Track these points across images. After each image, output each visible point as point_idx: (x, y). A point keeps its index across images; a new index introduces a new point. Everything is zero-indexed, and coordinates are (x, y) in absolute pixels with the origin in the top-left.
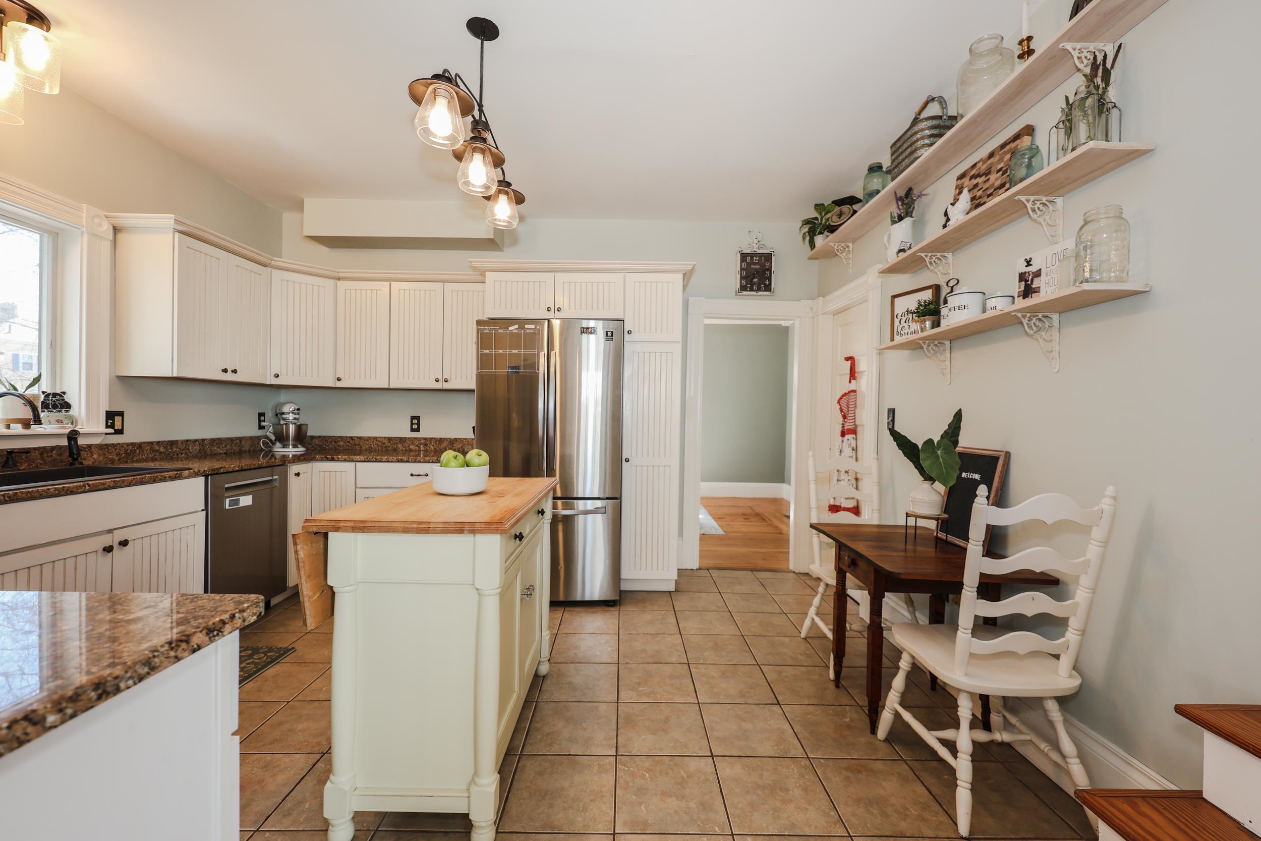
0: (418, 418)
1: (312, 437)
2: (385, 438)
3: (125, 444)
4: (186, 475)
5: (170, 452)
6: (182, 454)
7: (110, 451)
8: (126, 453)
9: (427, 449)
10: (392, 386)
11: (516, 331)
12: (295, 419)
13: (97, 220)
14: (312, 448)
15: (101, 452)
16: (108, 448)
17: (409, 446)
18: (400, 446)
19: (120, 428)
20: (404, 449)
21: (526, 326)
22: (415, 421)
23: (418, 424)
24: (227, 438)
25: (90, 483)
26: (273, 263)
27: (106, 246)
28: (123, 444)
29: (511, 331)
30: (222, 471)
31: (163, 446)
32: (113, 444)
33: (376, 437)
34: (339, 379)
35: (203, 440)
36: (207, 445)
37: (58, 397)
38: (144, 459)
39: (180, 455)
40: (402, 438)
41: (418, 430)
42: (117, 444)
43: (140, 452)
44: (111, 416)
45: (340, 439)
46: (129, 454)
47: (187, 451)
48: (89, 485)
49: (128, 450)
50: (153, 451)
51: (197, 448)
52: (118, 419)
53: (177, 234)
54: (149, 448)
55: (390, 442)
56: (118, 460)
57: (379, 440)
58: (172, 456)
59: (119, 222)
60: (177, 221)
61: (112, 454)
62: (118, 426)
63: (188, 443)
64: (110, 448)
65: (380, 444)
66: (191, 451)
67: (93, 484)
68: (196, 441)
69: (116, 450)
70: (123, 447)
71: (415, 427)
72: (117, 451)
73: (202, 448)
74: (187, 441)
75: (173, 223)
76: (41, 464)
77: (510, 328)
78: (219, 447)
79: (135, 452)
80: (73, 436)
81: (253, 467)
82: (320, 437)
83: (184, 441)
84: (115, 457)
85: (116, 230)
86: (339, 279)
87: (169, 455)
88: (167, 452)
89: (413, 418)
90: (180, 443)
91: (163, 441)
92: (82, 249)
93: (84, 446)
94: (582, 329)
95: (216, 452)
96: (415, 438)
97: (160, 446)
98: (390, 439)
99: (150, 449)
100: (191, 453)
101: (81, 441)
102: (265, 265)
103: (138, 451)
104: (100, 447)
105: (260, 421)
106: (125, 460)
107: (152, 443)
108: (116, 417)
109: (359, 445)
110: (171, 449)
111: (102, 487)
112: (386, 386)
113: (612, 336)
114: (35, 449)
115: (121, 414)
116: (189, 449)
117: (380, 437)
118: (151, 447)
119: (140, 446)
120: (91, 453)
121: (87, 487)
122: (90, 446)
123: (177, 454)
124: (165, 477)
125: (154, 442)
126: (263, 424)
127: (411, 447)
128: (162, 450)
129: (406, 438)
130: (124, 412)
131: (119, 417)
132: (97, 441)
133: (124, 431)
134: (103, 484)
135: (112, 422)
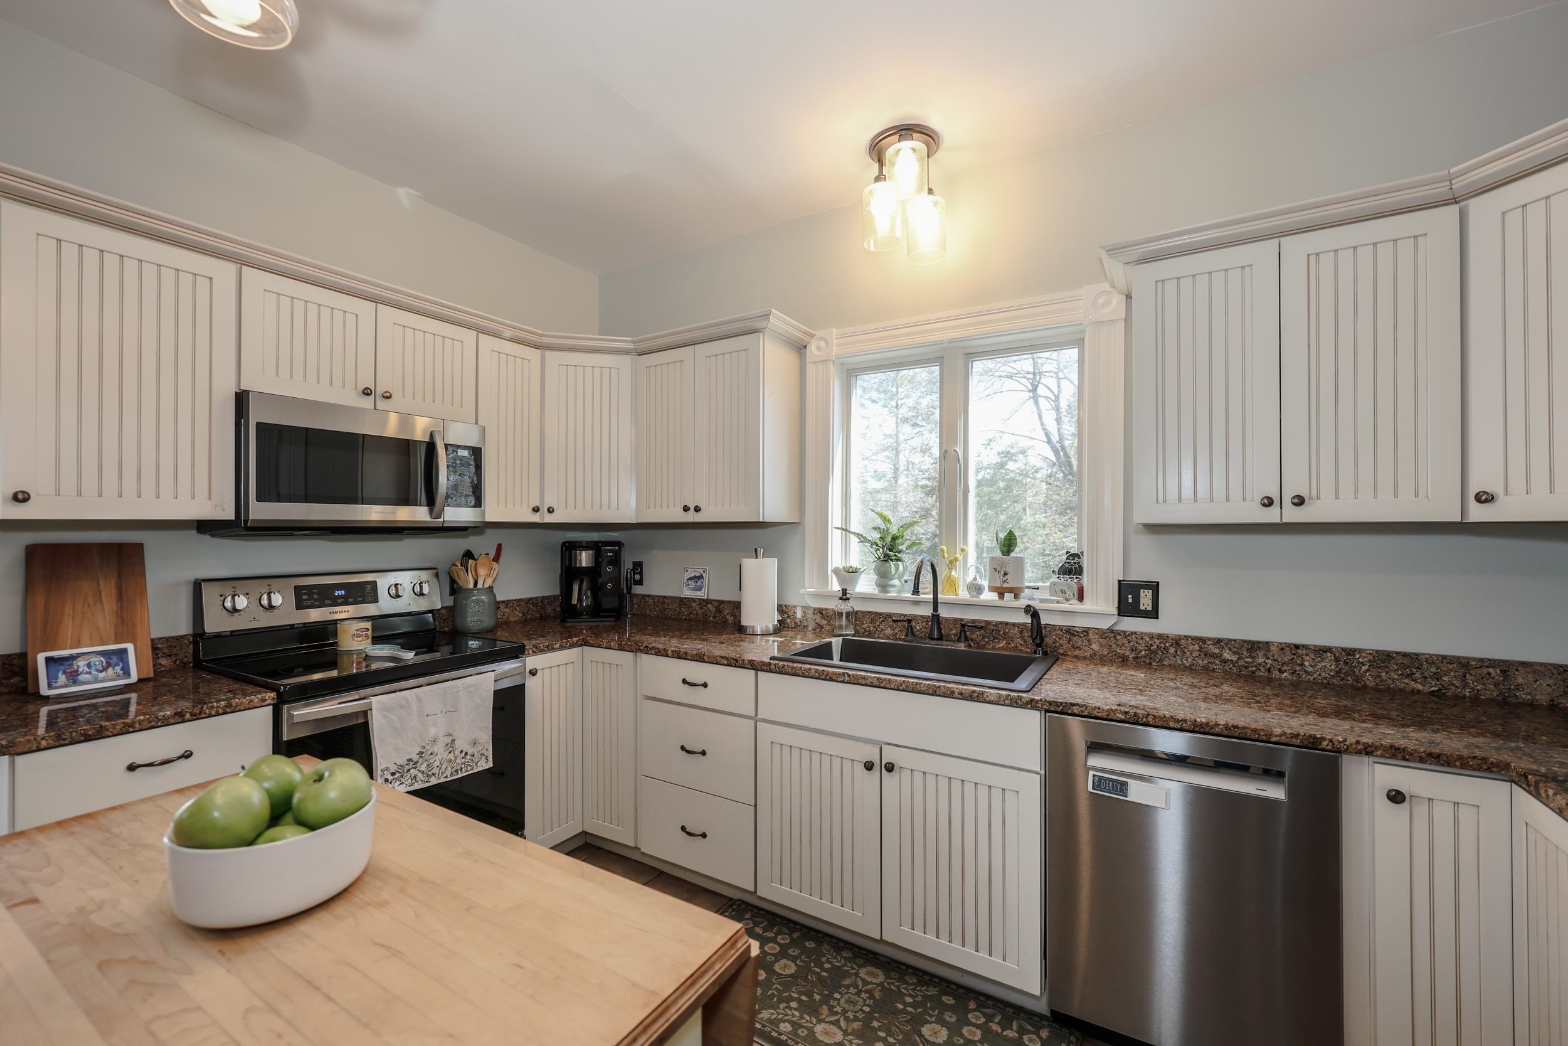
3: (1146, 634)
4: (992, 698)
5: (1246, 662)
8: (1149, 650)
15: (1103, 641)
16: (1115, 637)
19: (1148, 608)
24: (1444, 657)
25: (850, 672)
28: (1142, 633)
31: (1230, 649)
32: (1124, 632)
35: (1351, 652)
36: (1363, 664)
38: (1186, 667)
39: (1276, 673)
42: (1132, 633)
43: (1176, 652)
44: (1132, 587)
46: (1155, 653)
47: (1298, 668)
48: (849, 675)
49: (1151, 645)
52: (1145, 593)
54: (1197, 647)
56: (1135, 658)
58: (1253, 672)
61: (1123, 648)
64: (1118, 637)
66: (1310, 669)
67: (853, 675)
69: (1129, 642)
70: (1142, 639)
72: (1132, 643)
73: (1346, 669)
74: (1297, 647)
76: (1021, 645)
79: (1167, 652)
83: (1289, 645)
84: (1128, 653)
87: (1246, 668)
88: (1241, 663)
91: (1230, 640)
93: (1077, 629)
97: (1223, 647)
99: (1200, 651)
102: (1457, 199)
103: (1172, 650)
104: (1102, 633)
106: (1148, 661)
107: (1203, 640)
108: (1142, 591)
111: (863, 682)
114: (1014, 625)
115: (1153, 587)
116: (1302, 665)
118: (1200, 646)
119: (1177, 641)
120: (1089, 641)
121: (847, 678)
122: (1086, 631)
123: (1269, 670)
125: (1210, 639)
128: (1227, 655)
130: (1158, 583)
131: (1150, 591)
132: (1105, 624)
133: (1154, 614)
134: (864, 678)
135: (1133, 598)
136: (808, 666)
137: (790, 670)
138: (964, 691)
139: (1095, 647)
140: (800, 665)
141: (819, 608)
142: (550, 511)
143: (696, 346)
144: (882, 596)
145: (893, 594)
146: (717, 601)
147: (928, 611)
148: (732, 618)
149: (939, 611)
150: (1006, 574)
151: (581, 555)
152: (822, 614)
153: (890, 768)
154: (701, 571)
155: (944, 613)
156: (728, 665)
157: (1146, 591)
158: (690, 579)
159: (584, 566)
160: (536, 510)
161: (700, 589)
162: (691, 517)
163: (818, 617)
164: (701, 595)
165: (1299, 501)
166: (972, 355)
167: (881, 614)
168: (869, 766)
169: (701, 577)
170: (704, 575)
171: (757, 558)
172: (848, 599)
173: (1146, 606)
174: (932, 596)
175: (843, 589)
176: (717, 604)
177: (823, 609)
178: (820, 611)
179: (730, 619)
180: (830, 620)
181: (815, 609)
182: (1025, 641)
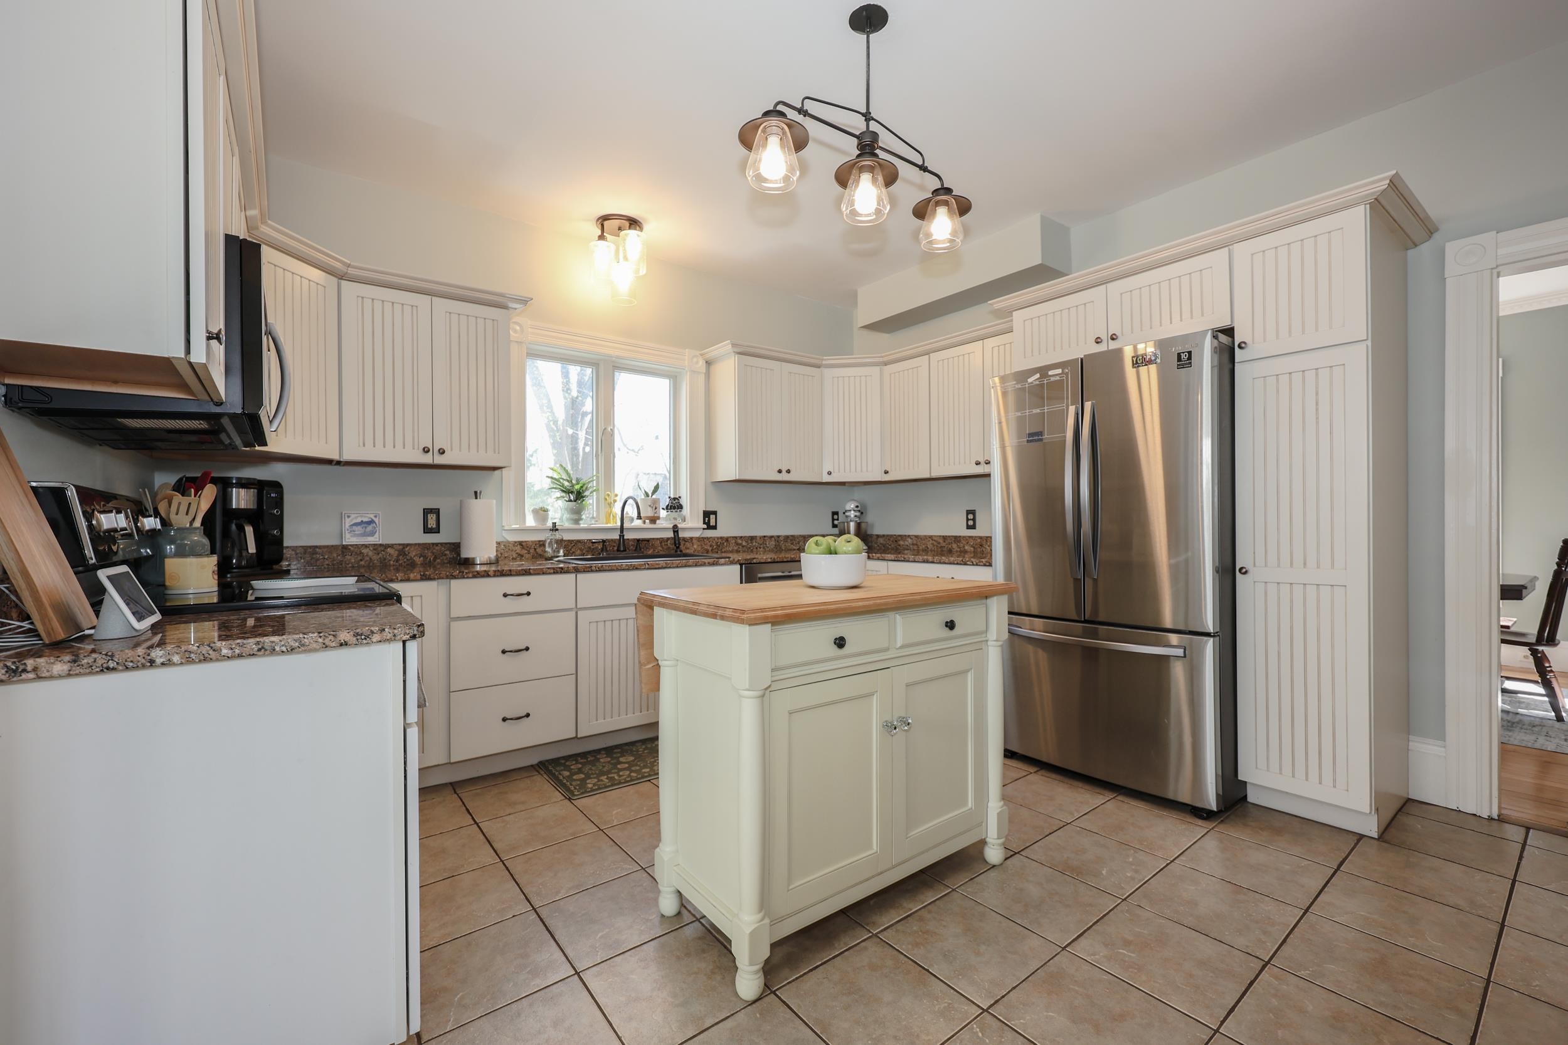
0: (973, 512)
1: (878, 536)
2: (940, 536)
3: (716, 537)
4: (722, 563)
5: (751, 546)
6: (760, 548)
7: (706, 543)
8: (717, 545)
9: (983, 551)
10: (934, 475)
11: (1038, 383)
12: (856, 516)
13: (695, 360)
14: (878, 548)
15: (699, 543)
16: (705, 540)
17: (964, 547)
18: (954, 546)
19: (714, 524)
20: (959, 550)
21: (1050, 373)
22: (971, 517)
23: (974, 520)
24: (800, 535)
26: (824, 362)
27: (701, 379)
28: (714, 537)
29: (1032, 383)
30: (755, 561)
31: (745, 540)
32: (707, 537)
33: (932, 536)
34: (886, 472)
35: (778, 537)
37: (677, 501)
38: (731, 551)
40: (956, 536)
41: (973, 527)
42: (711, 537)
43: (727, 544)
44: (707, 514)
45: (900, 538)
46: (719, 546)
47: (764, 546)
49: (718, 543)
50: (738, 544)
51: (773, 543)
52: (712, 517)
53: (736, 356)
54: (734, 541)
55: (945, 542)
56: (712, 550)
57: (935, 539)
58: (752, 550)
59: (708, 356)
60: (734, 345)
61: (708, 545)
62: (712, 523)
63: (766, 538)
65: (935, 543)
66: (768, 545)
68: (772, 537)
69: (711, 542)
70: (714, 540)
71: (971, 523)
73: (777, 543)
74: (765, 536)
75: (731, 347)
76: (661, 551)
77: (1030, 380)
78: (792, 544)
80: (675, 529)
81: (785, 560)
82: (884, 536)
83: (762, 536)
84: (709, 548)
85: (708, 363)
86: (886, 364)
87: (750, 548)
88: (749, 546)
89: (968, 512)
90: (758, 538)
91: (745, 536)
92: (687, 385)
93: (688, 538)
94: (1135, 359)
95: (790, 548)
96: (970, 537)
98: (945, 538)
99: (735, 543)
100: (768, 547)
101: (681, 535)
102: (819, 367)
103: (725, 544)
104: (699, 539)
105: (833, 520)
106: (717, 551)
107: (736, 537)
108: (711, 516)
109: (917, 545)
110: (751, 543)
112: (928, 476)
113: (1190, 358)
114: (657, 539)
115: (715, 513)
116: (766, 544)
117: (935, 536)
119: (727, 539)
120: (693, 544)
122: (691, 538)
123: (757, 548)
124: (705, 563)
125: (738, 537)
126: (836, 522)
127: (966, 548)
128: (744, 543)
129: (960, 536)
131: (714, 516)
132: (697, 534)
133: (716, 527)
135: (709, 520)
139: (695, 546)
141: (519, 542)
144: (576, 527)
145: (583, 525)
146: (400, 545)
147: (615, 535)
148: (422, 558)
149: (624, 533)
150: (656, 508)
151: (236, 494)
152: (522, 545)
154: (372, 516)
155: (628, 536)
156: (554, 573)
158: (356, 524)
161: (372, 534)
162: (431, 459)
163: (519, 548)
164: (371, 540)
165: (788, 472)
167: (573, 541)
169: (371, 522)
170: (376, 520)
171: (476, 498)
175: (553, 523)
176: (401, 547)
177: (522, 542)
178: (521, 543)
179: (418, 560)
180: (530, 548)
181: (515, 542)
182: (663, 548)
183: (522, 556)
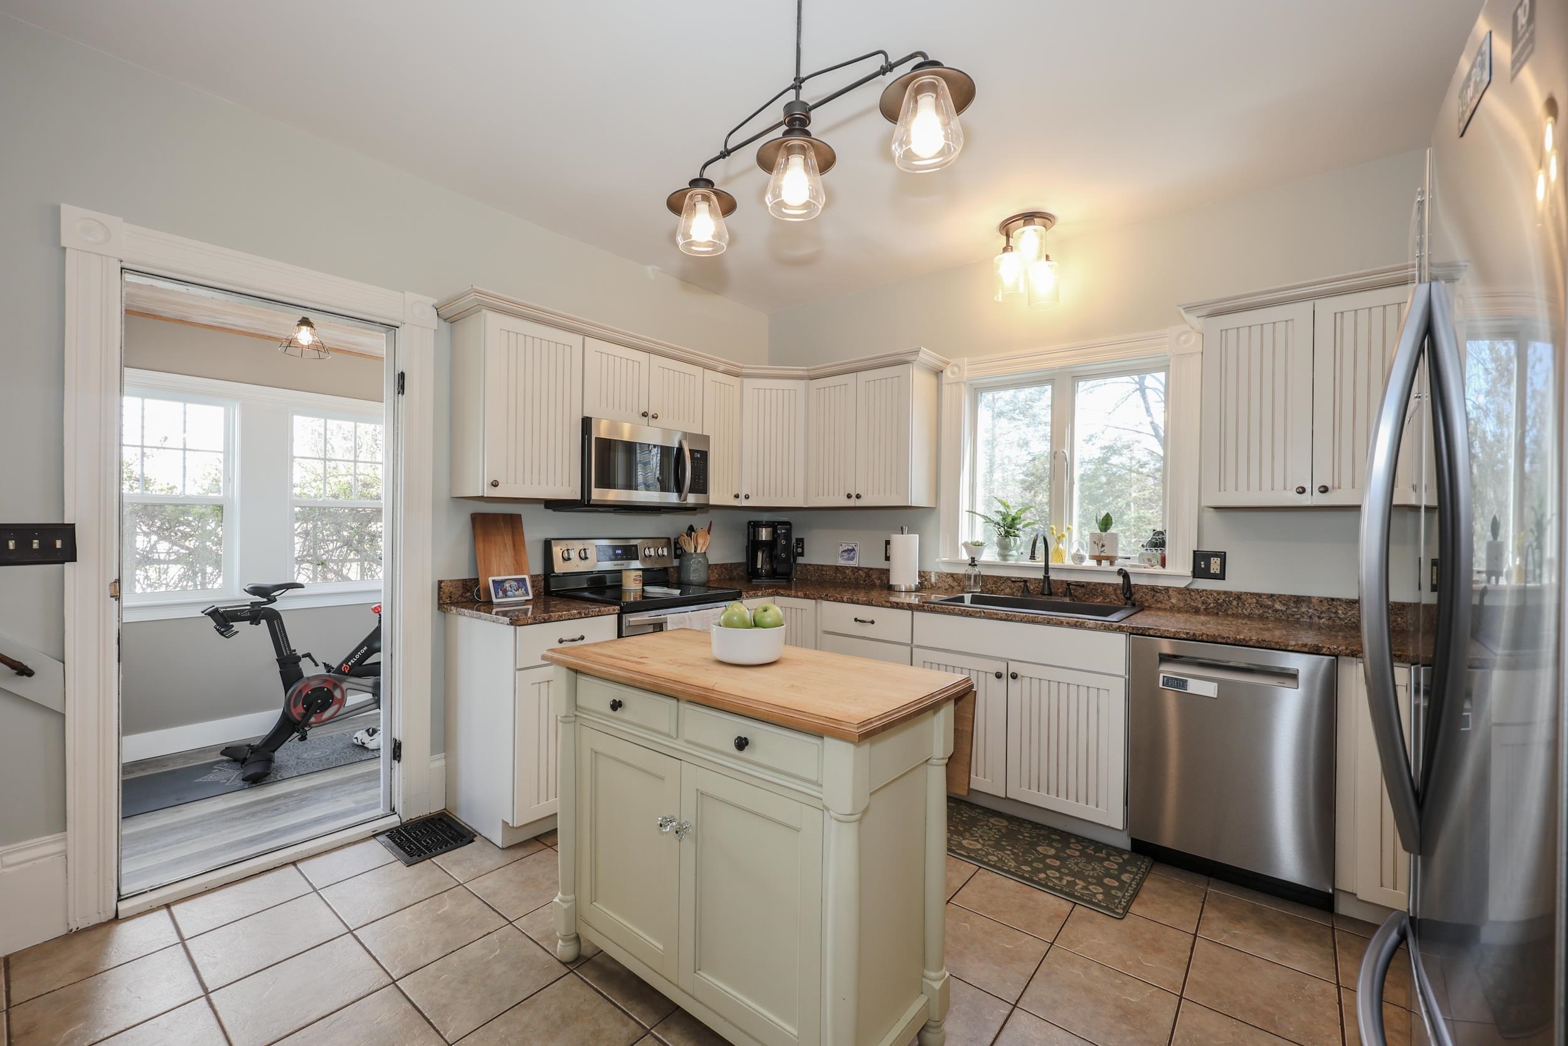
3: (1216, 591)
4: (1091, 626)
5: (1293, 611)
7: (1193, 598)
8: (1217, 603)
15: (1181, 597)
16: (1190, 593)
25: (985, 610)
27: (1196, 361)
28: (1211, 591)
31: (1280, 602)
32: (1197, 590)
38: (1245, 615)
39: (1316, 619)
42: (1203, 590)
43: (1238, 604)
44: (1204, 556)
47: (1333, 615)
48: (984, 612)
49: (1219, 599)
52: (1214, 561)
54: (1254, 600)
56: (1205, 609)
58: (1298, 619)
61: (1196, 601)
63: (1335, 603)
64: (1192, 593)
66: (1343, 616)
67: (987, 612)
69: (1201, 597)
70: (1211, 594)
72: (1203, 598)
74: (1333, 599)
79: (1231, 604)
80: (1122, 574)
83: (1326, 599)
84: (1200, 605)
87: (1293, 615)
88: (1289, 612)
91: (1280, 595)
93: (1160, 588)
97: (1274, 600)
99: (1257, 603)
101: (1135, 581)
103: (1235, 603)
104: (1179, 591)
106: (1215, 611)
107: (1259, 595)
108: (1212, 559)
110: (1295, 607)
111: (995, 617)
114: (1109, 585)
115: (1221, 555)
116: (1336, 613)
118: (1257, 600)
119: (1239, 596)
120: (1169, 597)
122: (1167, 589)
123: (1310, 617)
125: (1264, 594)
128: (1278, 606)
130: (1225, 553)
131: (1219, 559)
132: (1182, 584)
133: (1221, 576)
134: (996, 614)
135: (1205, 564)
136: (952, 607)
137: (939, 609)
138: (1070, 622)
139: (1174, 601)
140: (946, 607)
141: (951, 574)
142: (747, 497)
143: (858, 373)
144: (1003, 563)
145: (1011, 562)
146: (866, 568)
147: (1040, 575)
149: (1050, 574)
150: (1103, 546)
151: (762, 531)
152: (953, 577)
153: (1014, 676)
154: (853, 545)
155: (1053, 576)
156: (890, 607)
157: (1215, 559)
158: (845, 551)
159: (764, 539)
160: (737, 496)
161: (852, 559)
162: (852, 503)
163: (950, 580)
164: (853, 563)
165: (1324, 490)
166: (1077, 377)
167: (1001, 577)
168: (999, 676)
169: (853, 550)
170: (856, 548)
171: (902, 534)
172: (976, 565)
173: (1215, 570)
174: (1044, 564)
175: (972, 558)
176: (867, 571)
177: (954, 574)
178: (952, 575)
179: (878, 582)
180: (960, 581)
181: (948, 574)
182: (1118, 597)
183: (953, 588)
